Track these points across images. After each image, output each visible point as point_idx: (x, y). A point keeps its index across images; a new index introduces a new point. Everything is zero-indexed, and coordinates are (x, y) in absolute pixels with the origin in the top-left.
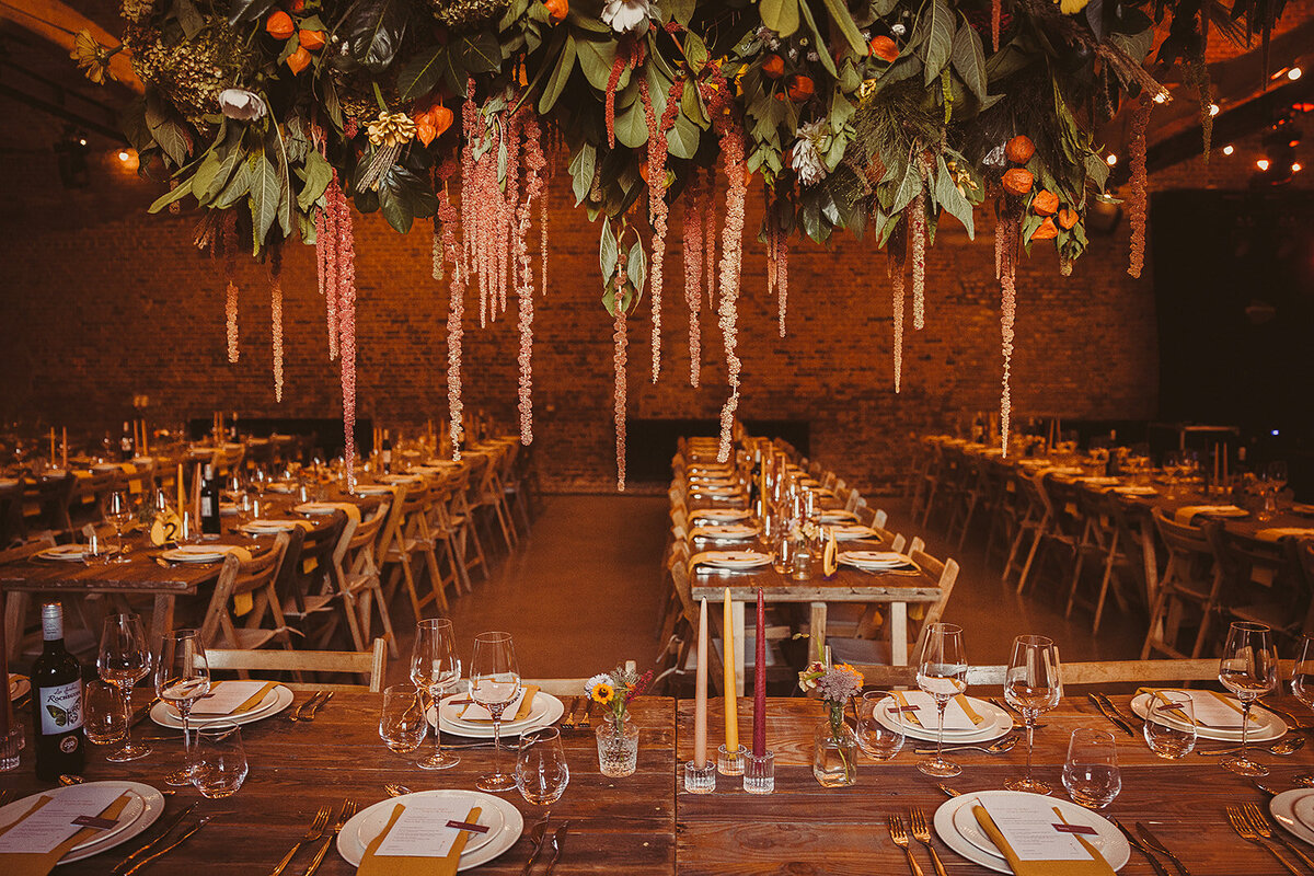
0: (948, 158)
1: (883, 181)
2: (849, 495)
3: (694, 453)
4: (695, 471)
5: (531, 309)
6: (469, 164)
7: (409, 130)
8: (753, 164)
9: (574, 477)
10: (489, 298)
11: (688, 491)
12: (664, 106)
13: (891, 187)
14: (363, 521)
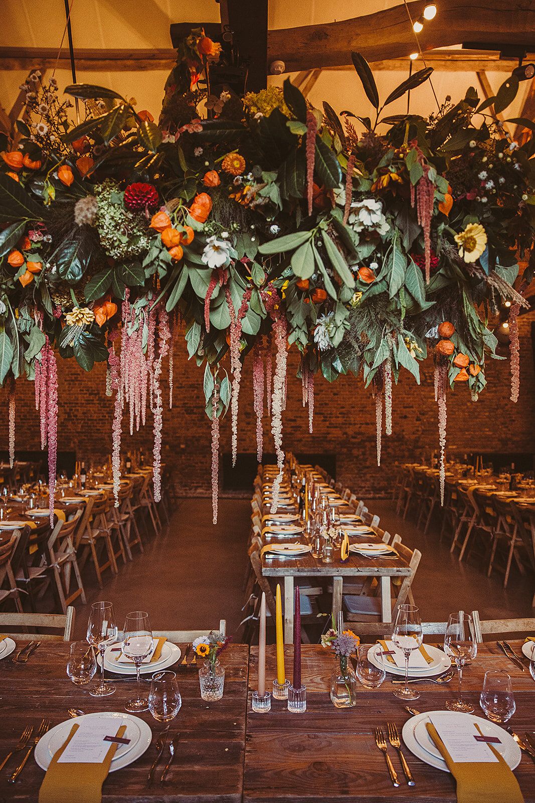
0: (405, 336)
1: (367, 348)
2: (358, 504)
3: (267, 475)
4: (267, 487)
5: (161, 421)
6: (125, 338)
7: (91, 317)
8: (291, 340)
9: (196, 488)
10: (135, 417)
11: (263, 502)
12: (241, 304)
13: (372, 352)
14: (67, 521)
